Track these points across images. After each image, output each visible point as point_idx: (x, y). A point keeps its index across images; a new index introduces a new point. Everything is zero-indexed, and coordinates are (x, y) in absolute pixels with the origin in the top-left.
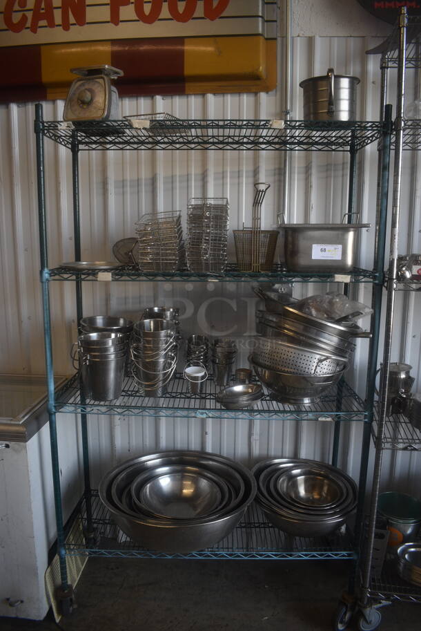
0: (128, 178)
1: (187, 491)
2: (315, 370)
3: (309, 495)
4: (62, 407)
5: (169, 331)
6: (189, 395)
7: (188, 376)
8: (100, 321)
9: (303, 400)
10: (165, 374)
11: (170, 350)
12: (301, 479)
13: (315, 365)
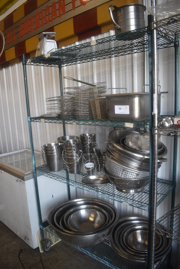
0: (85, 76)
9: (130, 191)
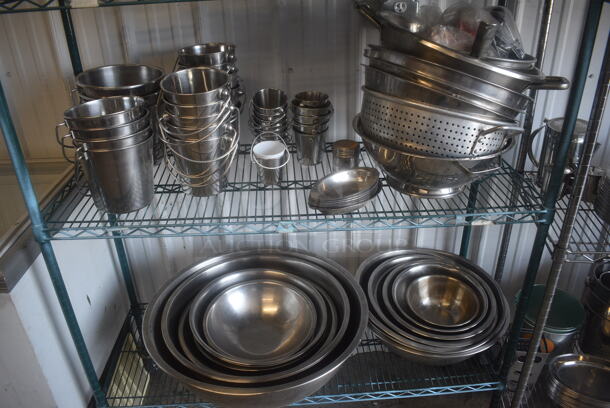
1: (270, 309)
2: (472, 148)
3: (435, 302)
4: (57, 231)
5: (221, 90)
6: (262, 185)
7: (258, 159)
8: (109, 75)
10: (222, 161)
11: (227, 121)
12: (423, 281)
13: (473, 139)
